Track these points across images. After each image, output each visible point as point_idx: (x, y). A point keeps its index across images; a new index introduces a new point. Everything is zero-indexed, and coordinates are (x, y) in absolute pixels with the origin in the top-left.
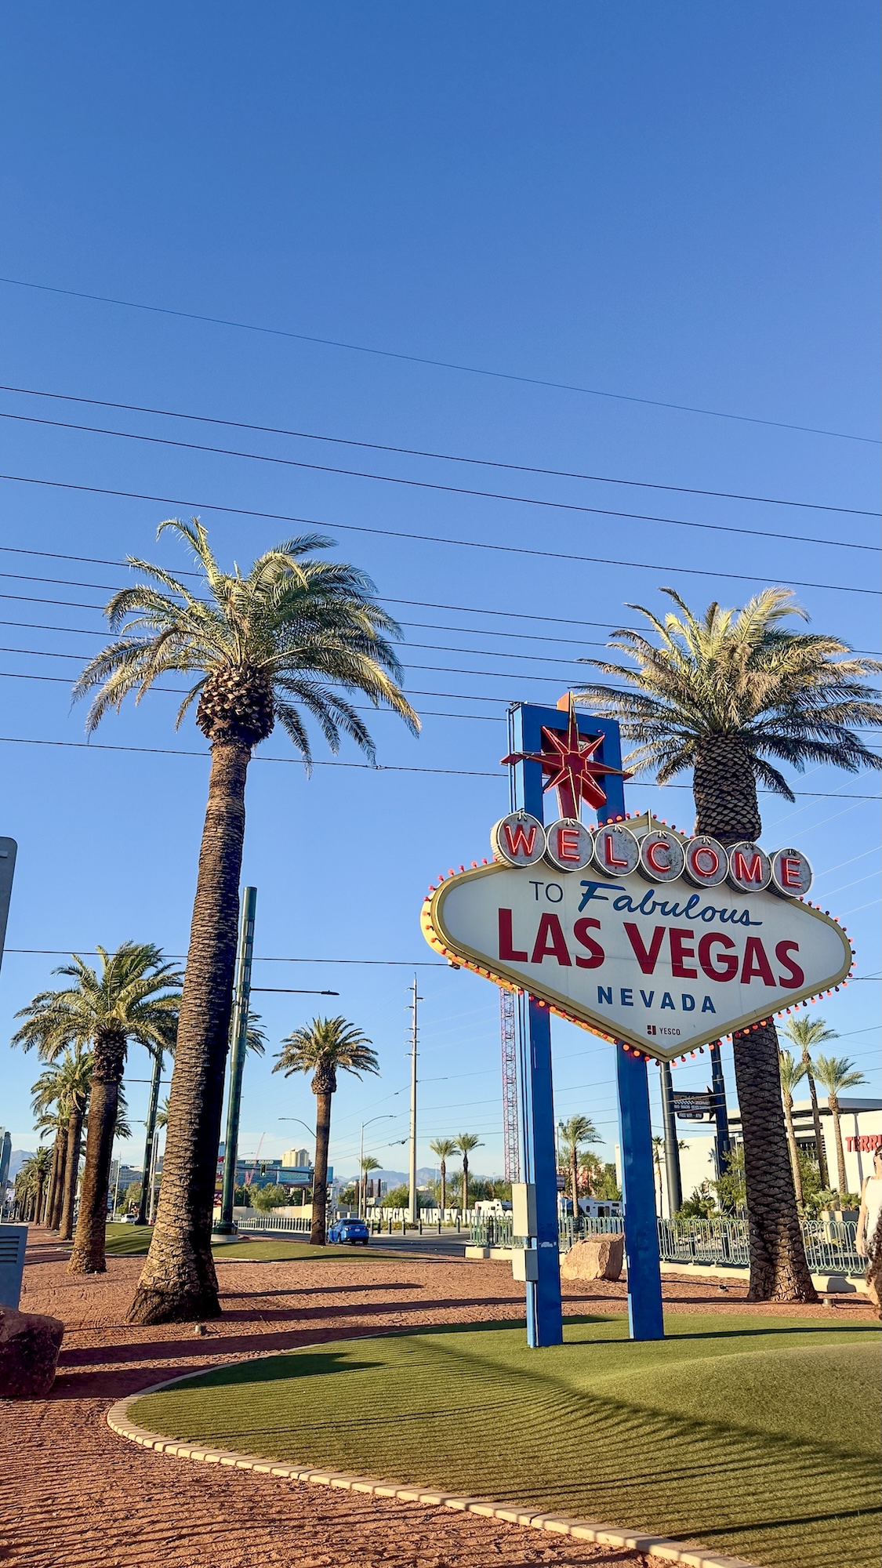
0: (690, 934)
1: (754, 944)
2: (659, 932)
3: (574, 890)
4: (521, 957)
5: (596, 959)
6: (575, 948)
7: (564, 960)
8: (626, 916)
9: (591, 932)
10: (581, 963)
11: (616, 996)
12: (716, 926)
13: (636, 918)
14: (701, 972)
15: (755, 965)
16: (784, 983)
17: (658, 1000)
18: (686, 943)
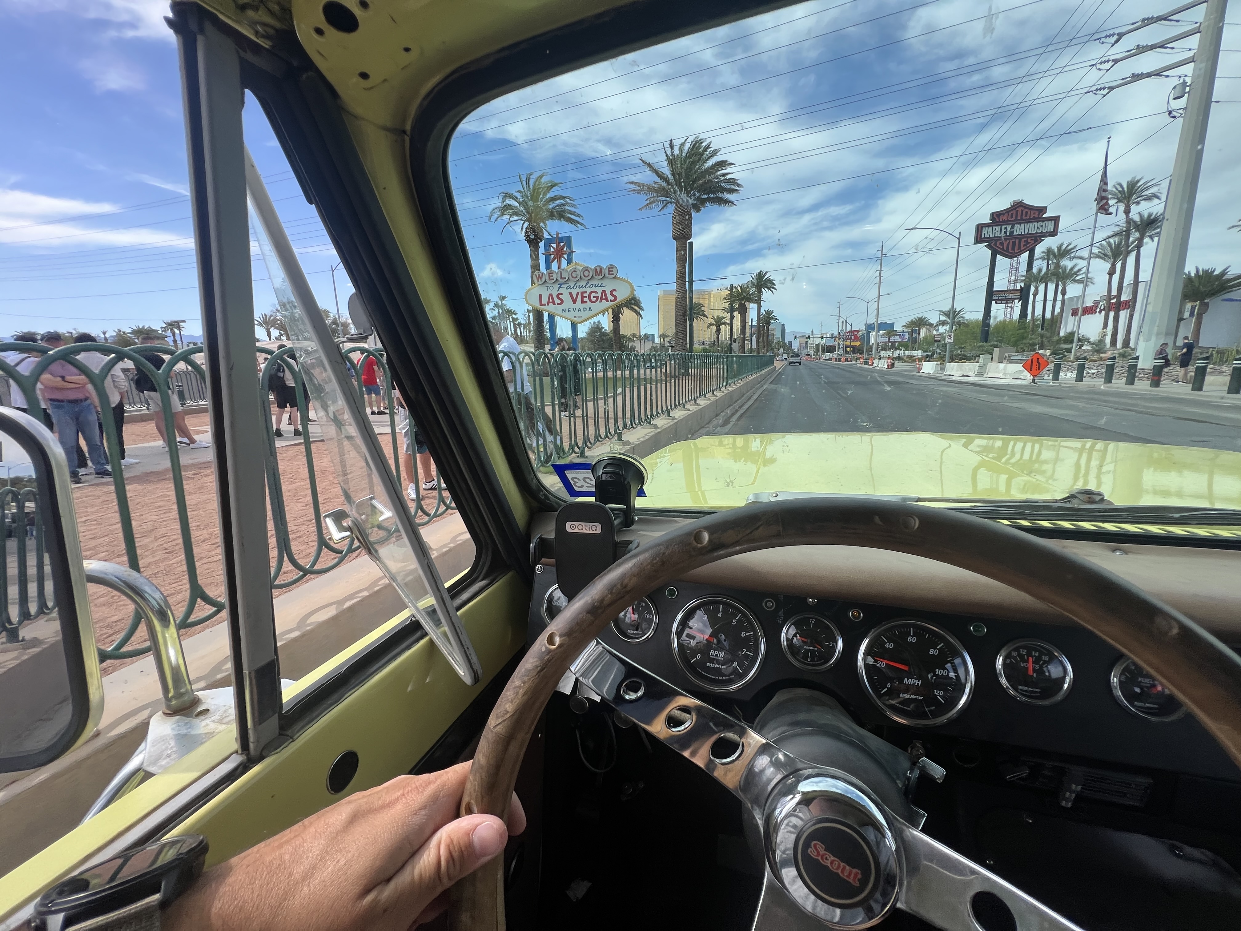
0: (586, 292)
1: (604, 292)
2: (578, 293)
3: (556, 286)
4: (545, 305)
5: (562, 302)
6: (557, 301)
7: (554, 304)
8: (569, 291)
9: (560, 296)
10: (558, 304)
11: (567, 311)
12: (594, 289)
13: (572, 291)
14: (588, 302)
15: (604, 297)
16: (611, 301)
17: (577, 310)
18: (584, 295)
